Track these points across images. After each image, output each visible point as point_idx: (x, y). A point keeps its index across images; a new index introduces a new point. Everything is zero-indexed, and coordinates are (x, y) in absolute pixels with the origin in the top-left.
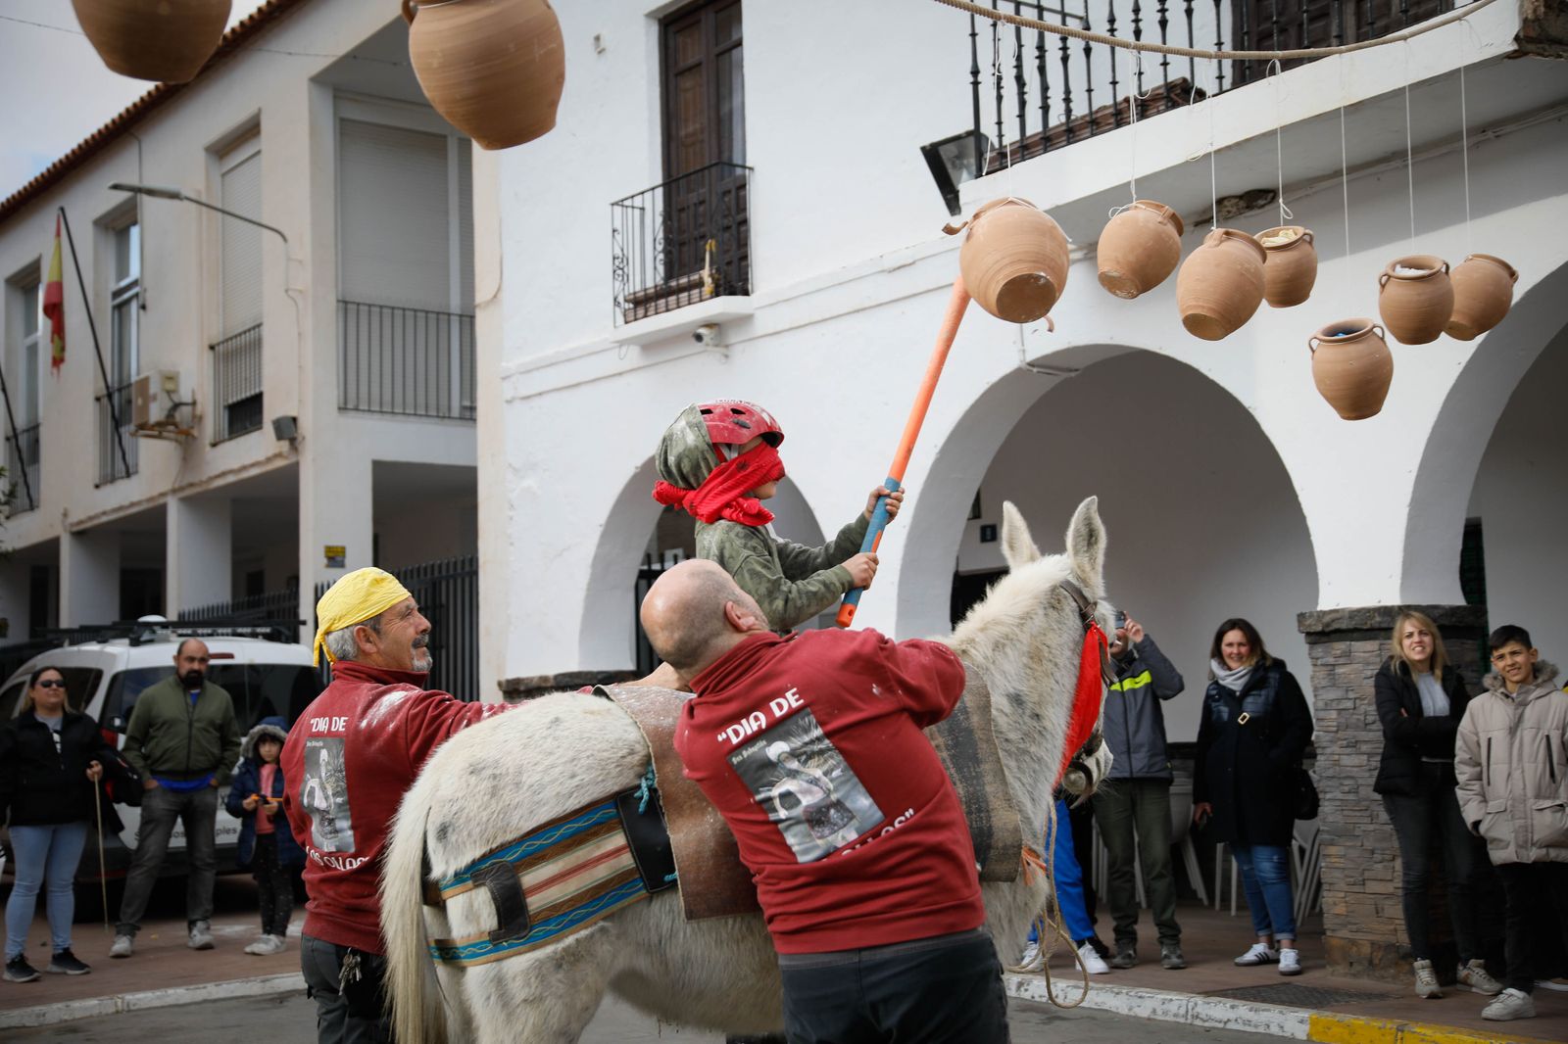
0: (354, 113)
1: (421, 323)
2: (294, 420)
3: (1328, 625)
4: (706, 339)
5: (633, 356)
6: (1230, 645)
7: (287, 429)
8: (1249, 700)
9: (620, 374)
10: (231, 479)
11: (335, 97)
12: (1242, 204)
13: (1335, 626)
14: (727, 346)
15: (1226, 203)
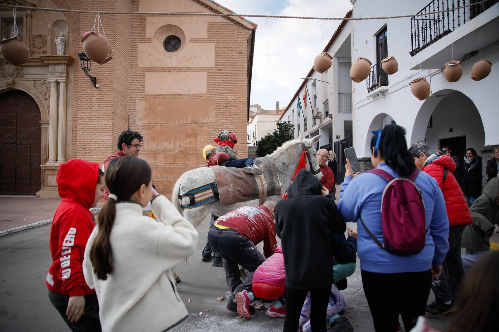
0: (341, 61)
1: (347, 96)
2: (332, 114)
3: (485, 149)
4: (380, 95)
5: (371, 99)
6: (468, 154)
7: (331, 116)
8: (471, 165)
9: (370, 103)
10: (325, 125)
11: (338, 59)
12: (471, 55)
13: (486, 149)
14: (385, 96)
15: (467, 55)
